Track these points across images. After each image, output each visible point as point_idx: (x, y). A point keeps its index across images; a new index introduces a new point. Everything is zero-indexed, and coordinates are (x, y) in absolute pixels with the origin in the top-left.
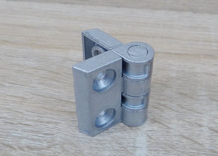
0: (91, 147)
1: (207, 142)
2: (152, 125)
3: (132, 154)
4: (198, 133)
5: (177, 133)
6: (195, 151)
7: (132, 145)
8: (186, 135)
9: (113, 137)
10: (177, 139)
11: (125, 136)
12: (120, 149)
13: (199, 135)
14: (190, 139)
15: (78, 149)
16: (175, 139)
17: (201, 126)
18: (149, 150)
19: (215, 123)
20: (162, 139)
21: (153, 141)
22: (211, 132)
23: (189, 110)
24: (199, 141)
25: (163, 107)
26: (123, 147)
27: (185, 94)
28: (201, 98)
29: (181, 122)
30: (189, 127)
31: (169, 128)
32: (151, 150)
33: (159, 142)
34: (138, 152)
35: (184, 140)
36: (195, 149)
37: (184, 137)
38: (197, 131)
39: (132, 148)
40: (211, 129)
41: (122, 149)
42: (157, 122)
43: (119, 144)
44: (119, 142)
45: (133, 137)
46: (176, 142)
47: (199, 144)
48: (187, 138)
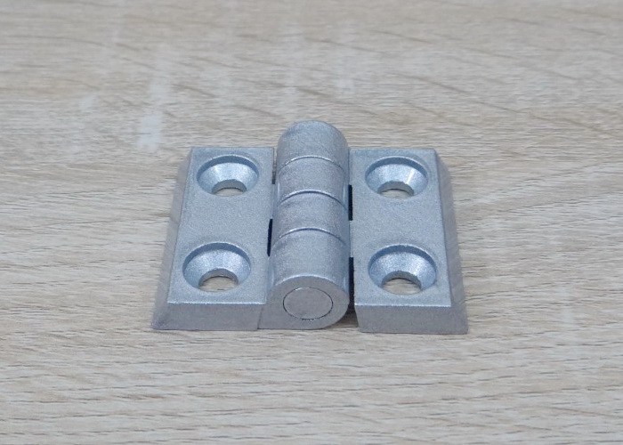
0: (41, 143)
1: (292, 111)
2: (175, 94)
3: (129, 145)
4: (274, 98)
5: (229, 103)
6: (265, 128)
7: (130, 130)
8: (248, 104)
9: (89, 123)
10: (228, 111)
11: (116, 117)
12: (104, 140)
13: (275, 101)
14: (256, 110)
15: (11, 149)
16: (223, 113)
17: (281, 86)
18: (166, 136)
19: (311, 79)
20: (196, 115)
21: (175, 120)
22: (302, 93)
23: (259, 61)
24: (275, 111)
25: (202, 62)
26: (109, 136)
27: (253, 36)
28: (286, 39)
29: (239, 84)
30: (255, 91)
31: (213, 96)
32: (170, 136)
33: (188, 120)
34: (143, 141)
35: (243, 113)
36: (264, 125)
37: (244, 108)
38: (272, 96)
39: (130, 136)
40: (301, 89)
41: (109, 139)
42: (186, 88)
43: (101, 132)
44: (101, 129)
45: (133, 118)
46: (224, 118)
47: (274, 116)
48: (250, 109)
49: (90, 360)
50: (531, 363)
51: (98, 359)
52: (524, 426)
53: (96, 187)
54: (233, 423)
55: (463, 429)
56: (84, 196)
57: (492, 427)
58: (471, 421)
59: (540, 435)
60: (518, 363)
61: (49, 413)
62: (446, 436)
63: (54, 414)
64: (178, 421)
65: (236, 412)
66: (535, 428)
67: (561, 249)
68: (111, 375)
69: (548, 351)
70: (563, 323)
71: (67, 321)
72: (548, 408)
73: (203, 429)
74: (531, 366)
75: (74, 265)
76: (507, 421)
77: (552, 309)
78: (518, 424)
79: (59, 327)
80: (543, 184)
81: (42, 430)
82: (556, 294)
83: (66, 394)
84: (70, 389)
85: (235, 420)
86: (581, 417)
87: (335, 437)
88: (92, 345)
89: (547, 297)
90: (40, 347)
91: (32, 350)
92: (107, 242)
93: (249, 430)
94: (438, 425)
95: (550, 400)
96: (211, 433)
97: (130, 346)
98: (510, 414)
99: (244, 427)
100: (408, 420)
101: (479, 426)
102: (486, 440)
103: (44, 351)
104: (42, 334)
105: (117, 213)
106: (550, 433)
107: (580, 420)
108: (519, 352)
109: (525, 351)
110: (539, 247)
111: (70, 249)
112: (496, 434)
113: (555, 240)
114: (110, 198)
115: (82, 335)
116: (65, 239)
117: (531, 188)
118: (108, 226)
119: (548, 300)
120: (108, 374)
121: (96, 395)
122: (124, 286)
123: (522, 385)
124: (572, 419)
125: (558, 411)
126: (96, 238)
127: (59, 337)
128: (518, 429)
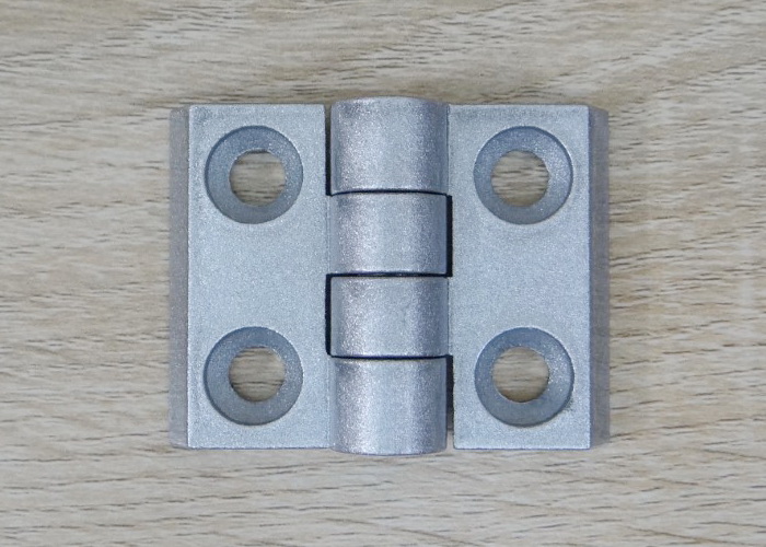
49: (91, 390)
50: (685, 378)
51: (102, 388)
52: (664, 480)
53: (36, 42)
54: (294, 486)
55: (586, 486)
56: (22, 64)
57: (623, 483)
58: (598, 474)
59: (683, 493)
60: (668, 378)
61: (53, 478)
62: (564, 498)
63: (59, 479)
64: (223, 484)
65: (294, 469)
66: (677, 483)
67: (754, 162)
68: (125, 414)
69: (711, 356)
70: (737, 306)
71: (44, 322)
72: (698, 450)
73: (256, 496)
74: (685, 382)
75: (34, 214)
76: (643, 473)
77: (726, 281)
78: (657, 477)
79: (38, 332)
80: (746, 18)
81: (51, 505)
82: (735, 252)
83: (69, 446)
84: (74, 440)
85: (298, 482)
86: (738, 463)
87: (424, 503)
88: (90, 364)
89: (721, 258)
90: (18, 369)
91: (7, 374)
92: (73, 165)
93: (315, 496)
94: (554, 481)
95: (704, 438)
96: (267, 502)
97: (141, 365)
98: (649, 462)
99: (307, 491)
100: (517, 474)
101: (606, 481)
102: (615, 503)
103: (25, 375)
104: (15, 346)
105: (81, 101)
106: (696, 490)
107: (735, 467)
108: (671, 360)
109: (680, 358)
110: (723, 159)
111: (21, 180)
112: (628, 493)
113: (749, 143)
114: (64, 68)
115: (70, 345)
116: (10, 160)
117: (727, 28)
118: (70, 131)
119: (722, 263)
120: (119, 412)
121: (109, 447)
122: (115, 253)
123: (670, 414)
124: (725, 467)
125: (711, 455)
126: (55, 157)
127: (40, 350)
128: (656, 484)
